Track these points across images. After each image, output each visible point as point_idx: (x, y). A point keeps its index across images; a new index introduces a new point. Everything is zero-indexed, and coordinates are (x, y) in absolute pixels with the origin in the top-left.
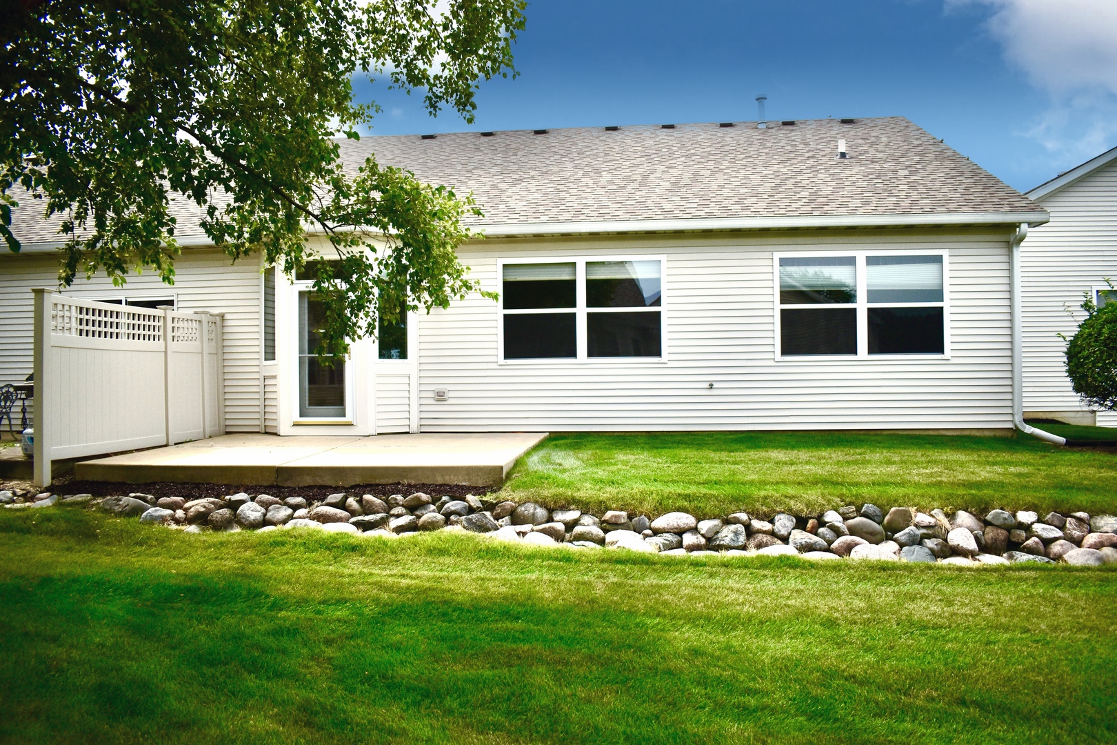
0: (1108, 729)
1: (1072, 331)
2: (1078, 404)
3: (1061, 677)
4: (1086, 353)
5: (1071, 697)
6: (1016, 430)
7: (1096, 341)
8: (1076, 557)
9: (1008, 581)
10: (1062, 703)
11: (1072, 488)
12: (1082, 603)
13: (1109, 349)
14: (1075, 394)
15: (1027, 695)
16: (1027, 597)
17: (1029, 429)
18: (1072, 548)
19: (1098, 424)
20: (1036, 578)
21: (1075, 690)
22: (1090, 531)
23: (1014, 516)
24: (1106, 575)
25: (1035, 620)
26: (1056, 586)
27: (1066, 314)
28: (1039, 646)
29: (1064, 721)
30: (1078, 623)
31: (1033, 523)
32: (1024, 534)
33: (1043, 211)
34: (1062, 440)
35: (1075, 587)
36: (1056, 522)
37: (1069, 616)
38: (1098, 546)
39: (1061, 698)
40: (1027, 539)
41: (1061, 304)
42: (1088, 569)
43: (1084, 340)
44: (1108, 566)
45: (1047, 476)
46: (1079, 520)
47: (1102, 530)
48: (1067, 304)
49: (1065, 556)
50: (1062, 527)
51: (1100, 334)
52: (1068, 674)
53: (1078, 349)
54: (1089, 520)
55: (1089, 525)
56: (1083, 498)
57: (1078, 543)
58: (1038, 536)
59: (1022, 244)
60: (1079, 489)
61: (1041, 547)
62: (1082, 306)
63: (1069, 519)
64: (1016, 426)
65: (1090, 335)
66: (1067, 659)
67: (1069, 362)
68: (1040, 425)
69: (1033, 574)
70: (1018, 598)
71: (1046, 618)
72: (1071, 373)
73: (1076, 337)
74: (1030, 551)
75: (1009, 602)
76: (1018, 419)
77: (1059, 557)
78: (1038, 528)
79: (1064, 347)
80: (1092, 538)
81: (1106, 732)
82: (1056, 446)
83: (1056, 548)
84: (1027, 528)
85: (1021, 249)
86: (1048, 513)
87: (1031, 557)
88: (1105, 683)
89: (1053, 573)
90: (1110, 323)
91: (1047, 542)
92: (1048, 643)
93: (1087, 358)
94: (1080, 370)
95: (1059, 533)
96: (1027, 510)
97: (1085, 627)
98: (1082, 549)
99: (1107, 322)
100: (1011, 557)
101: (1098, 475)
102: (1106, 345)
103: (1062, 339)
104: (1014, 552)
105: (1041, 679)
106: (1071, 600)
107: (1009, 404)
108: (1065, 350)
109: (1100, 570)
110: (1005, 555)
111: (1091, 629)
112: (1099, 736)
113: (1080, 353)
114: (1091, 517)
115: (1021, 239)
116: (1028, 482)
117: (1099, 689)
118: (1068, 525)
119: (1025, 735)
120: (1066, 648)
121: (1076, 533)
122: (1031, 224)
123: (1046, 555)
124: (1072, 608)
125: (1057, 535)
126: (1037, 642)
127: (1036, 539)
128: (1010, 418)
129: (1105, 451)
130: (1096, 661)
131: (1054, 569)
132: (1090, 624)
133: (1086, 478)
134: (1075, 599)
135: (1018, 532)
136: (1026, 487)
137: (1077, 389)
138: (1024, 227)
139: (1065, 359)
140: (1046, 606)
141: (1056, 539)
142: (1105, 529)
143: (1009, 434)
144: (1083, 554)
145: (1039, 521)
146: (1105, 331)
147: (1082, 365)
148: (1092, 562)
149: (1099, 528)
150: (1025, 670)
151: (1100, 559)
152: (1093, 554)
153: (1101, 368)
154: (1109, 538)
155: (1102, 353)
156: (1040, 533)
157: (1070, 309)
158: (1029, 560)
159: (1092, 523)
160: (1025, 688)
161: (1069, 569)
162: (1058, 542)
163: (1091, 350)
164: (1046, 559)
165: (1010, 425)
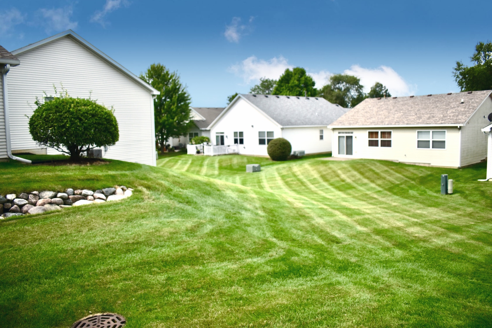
0: (46, 279)
1: (31, 114)
2: (35, 146)
3: (26, 263)
4: (36, 123)
5: (30, 270)
6: (9, 159)
7: (41, 118)
8: (33, 210)
9: (3, 227)
10: (26, 274)
11: (31, 182)
12: (36, 230)
13: (46, 121)
14: (34, 141)
15: (11, 274)
16: (12, 232)
17: (15, 158)
18: (32, 207)
19: (48, 154)
20: (16, 223)
21: (32, 267)
22: (40, 199)
23: (6, 197)
24: (46, 216)
25: (15, 241)
26: (25, 225)
27: (28, 106)
28: (17, 252)
29: (28, 281)
30: (34, 238)
31: (14, 199)
32: (10, 205)
33: (18, 60)
34: (30, 161)
35: (33, 223)
36: (25, 197)
37: (30, 236)
38: (43, 204)
39: (26, 272)
40: (12, 206)
41: (26, 102)
42: (39, 215)
43: (36, 117)
44: (47, 212)
45: (21, 178)
46: (35, 195)
47: (45, 197)
48: (29, 102)
49: (29, 211)
50: (27, 199)
51: (42, 115)
52: (29, 261)
53: (33, 122)
54: (39, 194)
55: (39, 196)
56: (36, 185)
57: (35, 204)
58: (17, 204)
59: (8, 74)
60: (34, 182)
61: (19, 209)
62: (35, 103)
63: (30, 195)
64: (9, 157)
65: (38, 115)
66: (29, 254)
67: (30, 127)
68: (21, 156)
69: (15, 221)
70: (8, 233)
71: (20, 239)
72: (32, 132)
73: (33, 117)
74: (14, 211)
75: (4, 236)
76: (9, 153)
77: (27, 212)
78: (17, 201)
79: (28, 121)
80: (40, 202)
81: (45, 280)
82: (27, 164)
83: (25, 208)
84: (12, 202)
85: (7, 76)
86: (21, 194)
87: (14, 214)
88: (44, 260)
89: (23, 219)
90: (46, 110)
91: (21, 206)
92: (21, 250)
93: (37, 125)
94: (35, 131)
95: (27, 202)
96: (11, 193)
97: (37, 239)
98: (36, 207)
99: (45, 110)
100: (5, 216)
101: (43, 175)
102: (45, 120)
103: (27, 118)
104: (6, 214)
105: (17, 266)
106: (31, 229)
107: (5, 147)
108: (29, 122)
109: (44, 214)
110: (2, 215)
111: (40, 239)
112: (42, 283)
113: (34, 123)
114: (39, 193)
115: (7, 71)
116: (12, 181)
117: (42, 263)
118: (30, 198)
119: (10, 292)
120: (29, 250)
121: (34, 201)
122: (11, 65)
123: (21, 212)
124: (32, 232)
125: (25, 203)
126: (16, 250)
127: (16, 206)
128: (5, 153)
129: (47, 165)
130: (41, 252)
131: (24, 217)
132: (39, 238)
133: (38, 177)
134: (33, 228)
135: (8, 204)
136: (11, 183)
137: (35, 139)
138: (8, 66)
139: (29, 127)
140: (20, 234)
141: (25, 204)
142: (46, 197)
143: (6, 161)
144: (37, 209)
145: (17, 197)
146: (44, 114)
147: (35, 128)
148: (40, 212)
149: (43, 197)
150: (10, 264)
151: (44, 210)
152: (40, 208)
153: (44, 130)
154: (47, 201)
155: (43, 123)
156: (17, 203)
157: (30, 104)
158: (13, 216)
159: (40, 195)
160: (10, 272)
161: (31, 216)
162: (26, 206)
163: (39, 122)
164: (21, 214)
165: (6, 157)
